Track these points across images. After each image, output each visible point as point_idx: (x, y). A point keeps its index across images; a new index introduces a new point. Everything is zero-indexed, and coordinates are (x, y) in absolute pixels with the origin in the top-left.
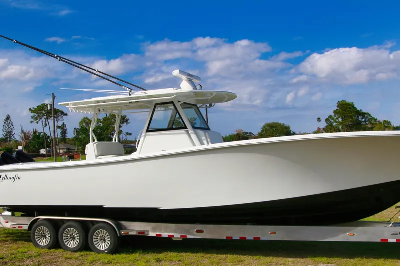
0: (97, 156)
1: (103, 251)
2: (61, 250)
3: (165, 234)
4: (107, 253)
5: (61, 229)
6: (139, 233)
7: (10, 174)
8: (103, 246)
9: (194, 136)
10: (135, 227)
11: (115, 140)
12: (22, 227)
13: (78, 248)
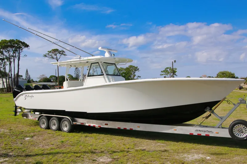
0: (68, 88)
1: (66, 131)
2: (50, 130)
3: (92, 125)
4: (68, 132)
5: (50, 120)
6: (81, 124)
7: (30, 95)
8: (66, 129)
9: (107, 79)
10: (80, 121)
11: (81, 80)
12: (36, 119)
13: (56, 129)
